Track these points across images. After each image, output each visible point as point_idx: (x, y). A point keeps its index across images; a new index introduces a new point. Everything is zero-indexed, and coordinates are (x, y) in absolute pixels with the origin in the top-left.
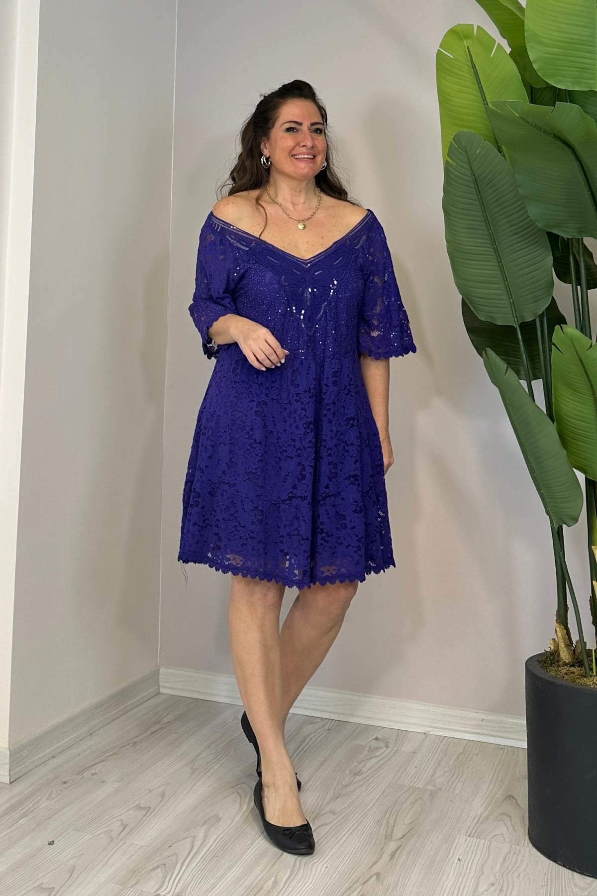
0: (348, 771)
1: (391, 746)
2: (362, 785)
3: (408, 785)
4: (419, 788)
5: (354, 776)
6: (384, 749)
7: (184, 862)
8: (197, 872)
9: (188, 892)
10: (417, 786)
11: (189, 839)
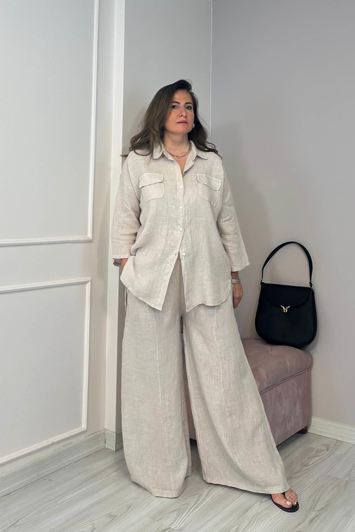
0: (300, 463)
1: (330, 450)
2: (305, 474)
3: (333, 476)
4: (340, 479)
5: (303, 466)
6: (326, 451)
7: (191, 509)
8: (196, 517)
9: (186, 529)
10: (338, 477)
11: (197, 495)
